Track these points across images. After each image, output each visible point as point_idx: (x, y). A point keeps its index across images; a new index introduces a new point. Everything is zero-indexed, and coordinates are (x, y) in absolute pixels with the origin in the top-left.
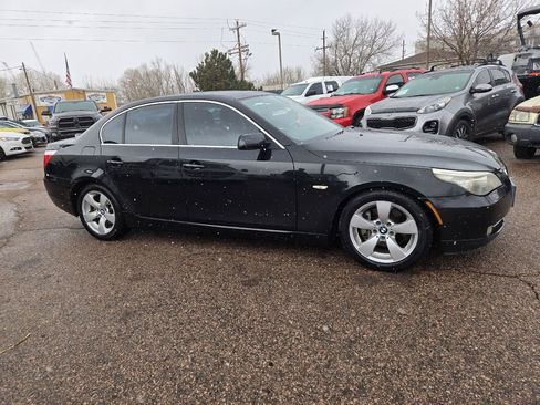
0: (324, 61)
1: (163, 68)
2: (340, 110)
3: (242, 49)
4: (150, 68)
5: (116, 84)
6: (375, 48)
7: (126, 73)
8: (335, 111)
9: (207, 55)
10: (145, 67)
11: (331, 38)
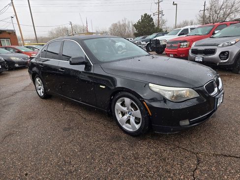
0: (204, 17)
1: (127, 23)
2: (185, 44)
3: (160, 13)
4: (122, 23)
5: (107, 30)
6: (233, 9)
7: (112, 25)
8: (182, 44)
9: (142, 16)
10: (119, 22)
11: (208, 5)
